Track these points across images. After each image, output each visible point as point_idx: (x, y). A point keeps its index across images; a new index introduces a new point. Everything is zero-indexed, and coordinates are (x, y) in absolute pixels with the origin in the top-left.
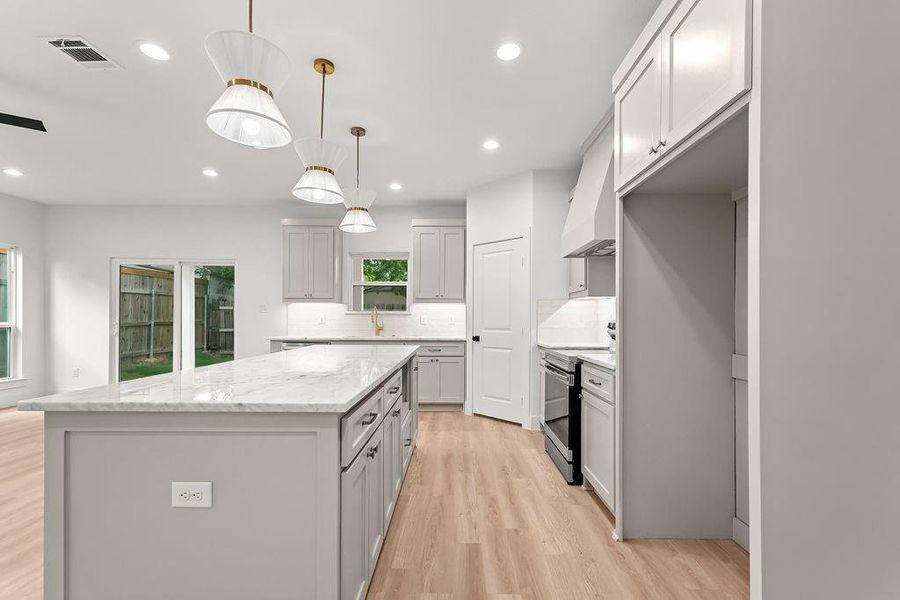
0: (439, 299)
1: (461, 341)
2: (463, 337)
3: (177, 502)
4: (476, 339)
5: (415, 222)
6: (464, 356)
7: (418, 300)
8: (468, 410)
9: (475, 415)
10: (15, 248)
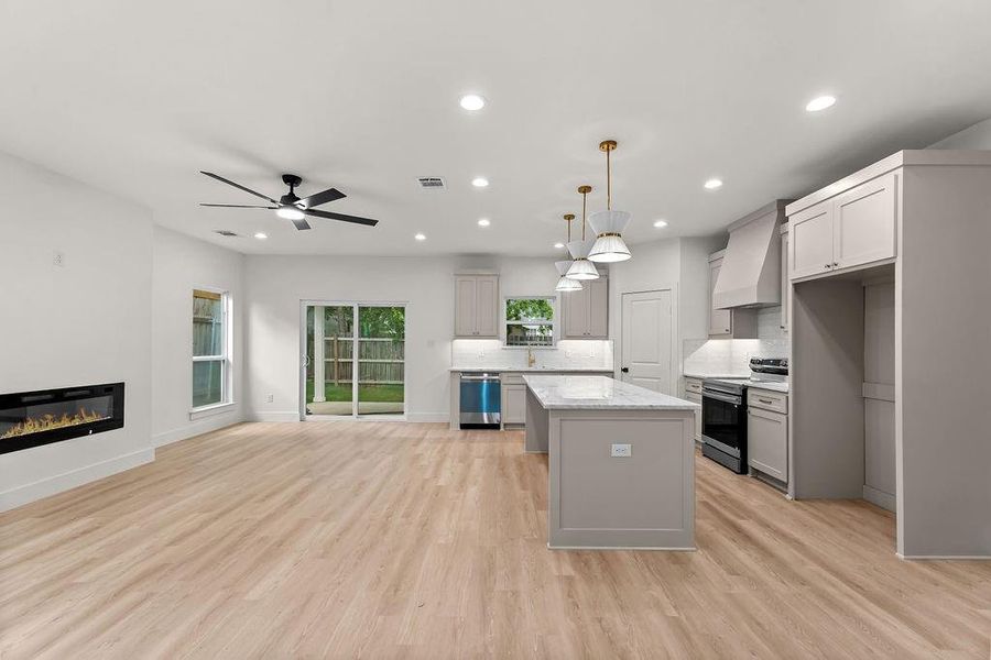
0: (586, 336)
2: (612, 369)
3: (614, 454)
4: (625, 370)
10: (227, 293)
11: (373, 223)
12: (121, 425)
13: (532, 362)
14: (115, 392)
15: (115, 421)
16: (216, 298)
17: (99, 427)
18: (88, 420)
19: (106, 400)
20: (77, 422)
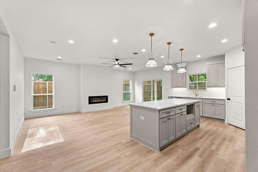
0: (216, 86)
1: (224, 100)
2: (224, 98)
4: (229, 99)
5: (207, 64)
6: (225, 105)
7: (208, 87)
8: (226, 122)
9: (229, 124)
10: (130, 80)
11: (132, 64)
12: (108, 102)
13: (197, 95)
14: (107, 97)
15: (107, 101)
16: (129, 81)
17: (104, 102)
18: (103, 101)
19: (105, 98)
20: (102, 101)
